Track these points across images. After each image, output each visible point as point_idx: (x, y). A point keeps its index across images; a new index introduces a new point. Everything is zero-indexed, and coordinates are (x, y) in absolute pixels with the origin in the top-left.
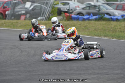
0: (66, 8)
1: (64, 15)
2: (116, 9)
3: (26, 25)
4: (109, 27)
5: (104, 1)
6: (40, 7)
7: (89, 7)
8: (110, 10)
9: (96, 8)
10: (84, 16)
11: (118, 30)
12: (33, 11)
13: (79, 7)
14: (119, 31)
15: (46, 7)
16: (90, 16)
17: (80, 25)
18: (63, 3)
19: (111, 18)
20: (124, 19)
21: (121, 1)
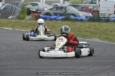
0: (35, 8)
1: (33, 15)
2: (81, 11)
4: (74, 26)
5: (70, 3)
6: (11, 7)
7: (57, 8)
9: (63, 9)
10: (51, 16)
12: (5, 10)
13: (47, 8)
14: (83, 30)
15: (17, 7)
16: (57, 16)
17: (48, 24)
18: (32, 4)
19: (76, 19)
20: (88, 19)
21: (85, 3)
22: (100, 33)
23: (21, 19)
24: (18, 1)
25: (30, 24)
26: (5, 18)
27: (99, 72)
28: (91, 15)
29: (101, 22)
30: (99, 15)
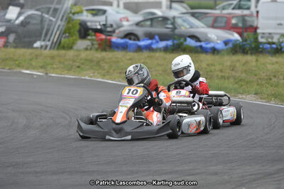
0: (99, 22)
1: (94, 37)
2: (213, 27)
3: (7, 59)
5: (186, 8)
6: (39, 19)
7: (151, 20)
8: (197, 27)
9: (167, 24)
10: (139, 40)
11: (216, 73)
12: (24, 26)
13: (128, 20)
14: (217, 76)
15: (54, 20)
16: (154, 41)
17: (130, 62)
18: (93, 10)
19: (201, 47)
20: (230, 48)
21: (224, 8)
22: (260, 81)
23: (64, 48)
24: (57, 4)
25: (86, 60)
26: (24, 47)
27: (254, 180)
28: (236, 37)
29: (261, 55)
30: (257, 38)
